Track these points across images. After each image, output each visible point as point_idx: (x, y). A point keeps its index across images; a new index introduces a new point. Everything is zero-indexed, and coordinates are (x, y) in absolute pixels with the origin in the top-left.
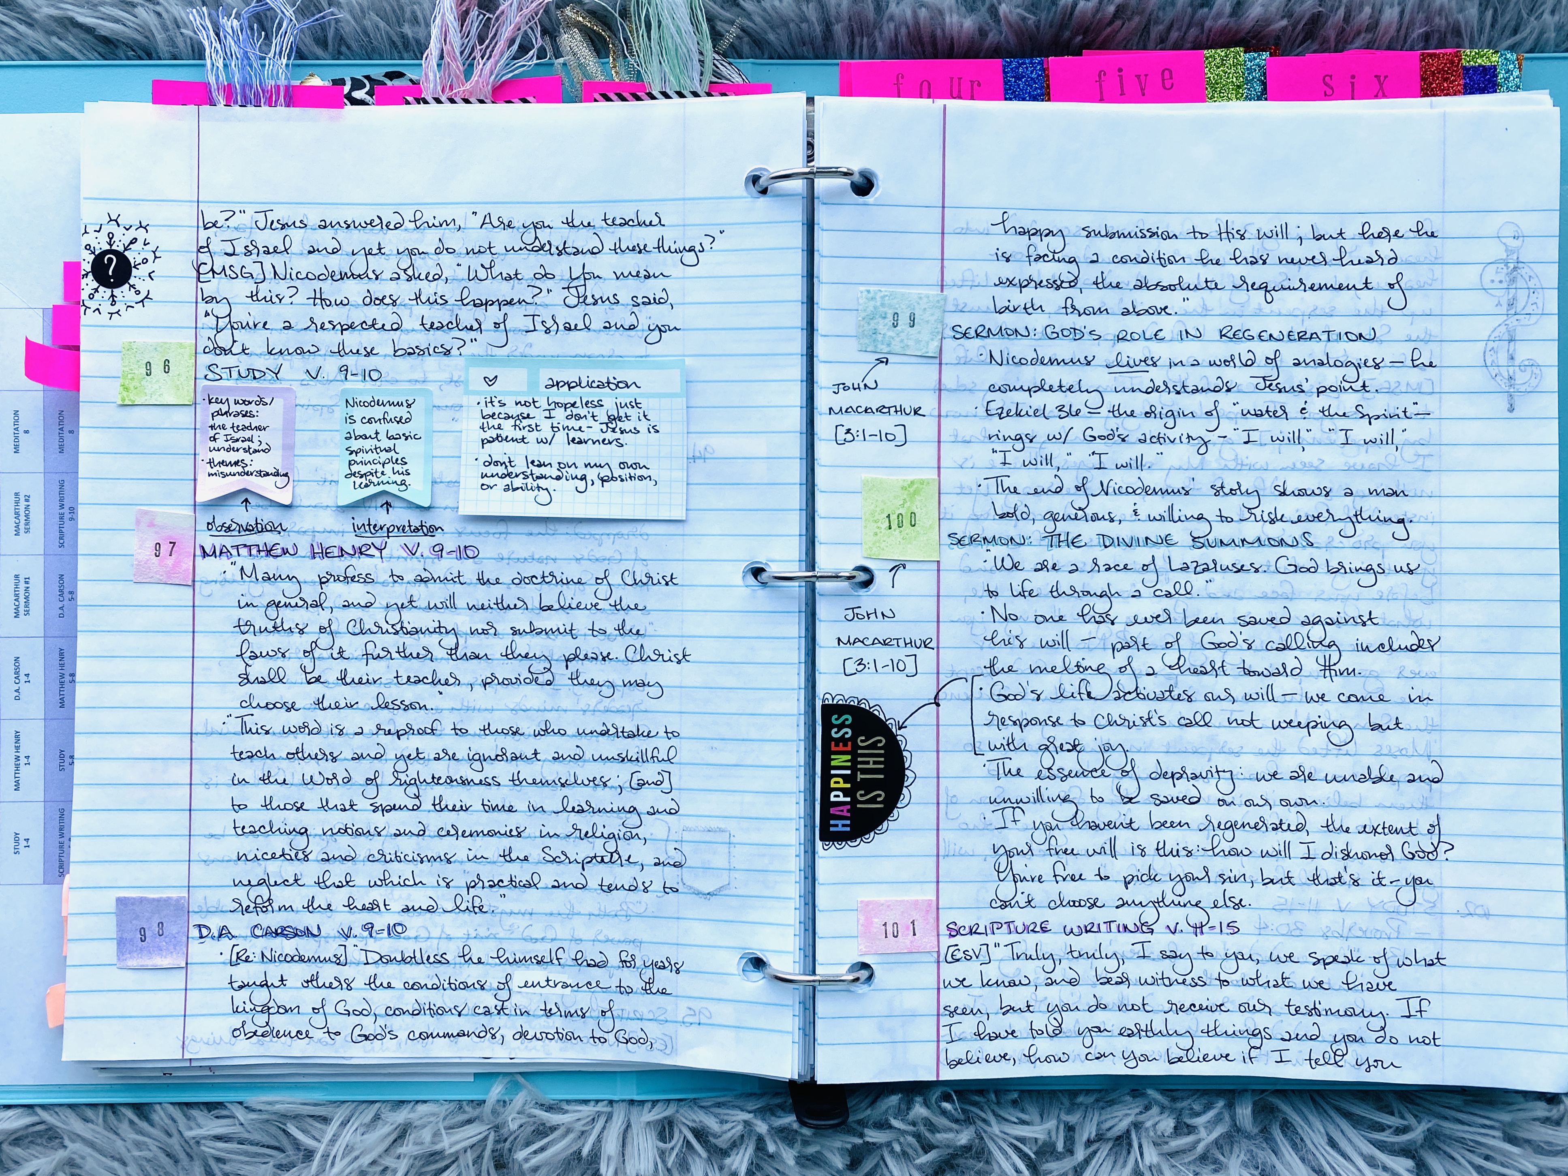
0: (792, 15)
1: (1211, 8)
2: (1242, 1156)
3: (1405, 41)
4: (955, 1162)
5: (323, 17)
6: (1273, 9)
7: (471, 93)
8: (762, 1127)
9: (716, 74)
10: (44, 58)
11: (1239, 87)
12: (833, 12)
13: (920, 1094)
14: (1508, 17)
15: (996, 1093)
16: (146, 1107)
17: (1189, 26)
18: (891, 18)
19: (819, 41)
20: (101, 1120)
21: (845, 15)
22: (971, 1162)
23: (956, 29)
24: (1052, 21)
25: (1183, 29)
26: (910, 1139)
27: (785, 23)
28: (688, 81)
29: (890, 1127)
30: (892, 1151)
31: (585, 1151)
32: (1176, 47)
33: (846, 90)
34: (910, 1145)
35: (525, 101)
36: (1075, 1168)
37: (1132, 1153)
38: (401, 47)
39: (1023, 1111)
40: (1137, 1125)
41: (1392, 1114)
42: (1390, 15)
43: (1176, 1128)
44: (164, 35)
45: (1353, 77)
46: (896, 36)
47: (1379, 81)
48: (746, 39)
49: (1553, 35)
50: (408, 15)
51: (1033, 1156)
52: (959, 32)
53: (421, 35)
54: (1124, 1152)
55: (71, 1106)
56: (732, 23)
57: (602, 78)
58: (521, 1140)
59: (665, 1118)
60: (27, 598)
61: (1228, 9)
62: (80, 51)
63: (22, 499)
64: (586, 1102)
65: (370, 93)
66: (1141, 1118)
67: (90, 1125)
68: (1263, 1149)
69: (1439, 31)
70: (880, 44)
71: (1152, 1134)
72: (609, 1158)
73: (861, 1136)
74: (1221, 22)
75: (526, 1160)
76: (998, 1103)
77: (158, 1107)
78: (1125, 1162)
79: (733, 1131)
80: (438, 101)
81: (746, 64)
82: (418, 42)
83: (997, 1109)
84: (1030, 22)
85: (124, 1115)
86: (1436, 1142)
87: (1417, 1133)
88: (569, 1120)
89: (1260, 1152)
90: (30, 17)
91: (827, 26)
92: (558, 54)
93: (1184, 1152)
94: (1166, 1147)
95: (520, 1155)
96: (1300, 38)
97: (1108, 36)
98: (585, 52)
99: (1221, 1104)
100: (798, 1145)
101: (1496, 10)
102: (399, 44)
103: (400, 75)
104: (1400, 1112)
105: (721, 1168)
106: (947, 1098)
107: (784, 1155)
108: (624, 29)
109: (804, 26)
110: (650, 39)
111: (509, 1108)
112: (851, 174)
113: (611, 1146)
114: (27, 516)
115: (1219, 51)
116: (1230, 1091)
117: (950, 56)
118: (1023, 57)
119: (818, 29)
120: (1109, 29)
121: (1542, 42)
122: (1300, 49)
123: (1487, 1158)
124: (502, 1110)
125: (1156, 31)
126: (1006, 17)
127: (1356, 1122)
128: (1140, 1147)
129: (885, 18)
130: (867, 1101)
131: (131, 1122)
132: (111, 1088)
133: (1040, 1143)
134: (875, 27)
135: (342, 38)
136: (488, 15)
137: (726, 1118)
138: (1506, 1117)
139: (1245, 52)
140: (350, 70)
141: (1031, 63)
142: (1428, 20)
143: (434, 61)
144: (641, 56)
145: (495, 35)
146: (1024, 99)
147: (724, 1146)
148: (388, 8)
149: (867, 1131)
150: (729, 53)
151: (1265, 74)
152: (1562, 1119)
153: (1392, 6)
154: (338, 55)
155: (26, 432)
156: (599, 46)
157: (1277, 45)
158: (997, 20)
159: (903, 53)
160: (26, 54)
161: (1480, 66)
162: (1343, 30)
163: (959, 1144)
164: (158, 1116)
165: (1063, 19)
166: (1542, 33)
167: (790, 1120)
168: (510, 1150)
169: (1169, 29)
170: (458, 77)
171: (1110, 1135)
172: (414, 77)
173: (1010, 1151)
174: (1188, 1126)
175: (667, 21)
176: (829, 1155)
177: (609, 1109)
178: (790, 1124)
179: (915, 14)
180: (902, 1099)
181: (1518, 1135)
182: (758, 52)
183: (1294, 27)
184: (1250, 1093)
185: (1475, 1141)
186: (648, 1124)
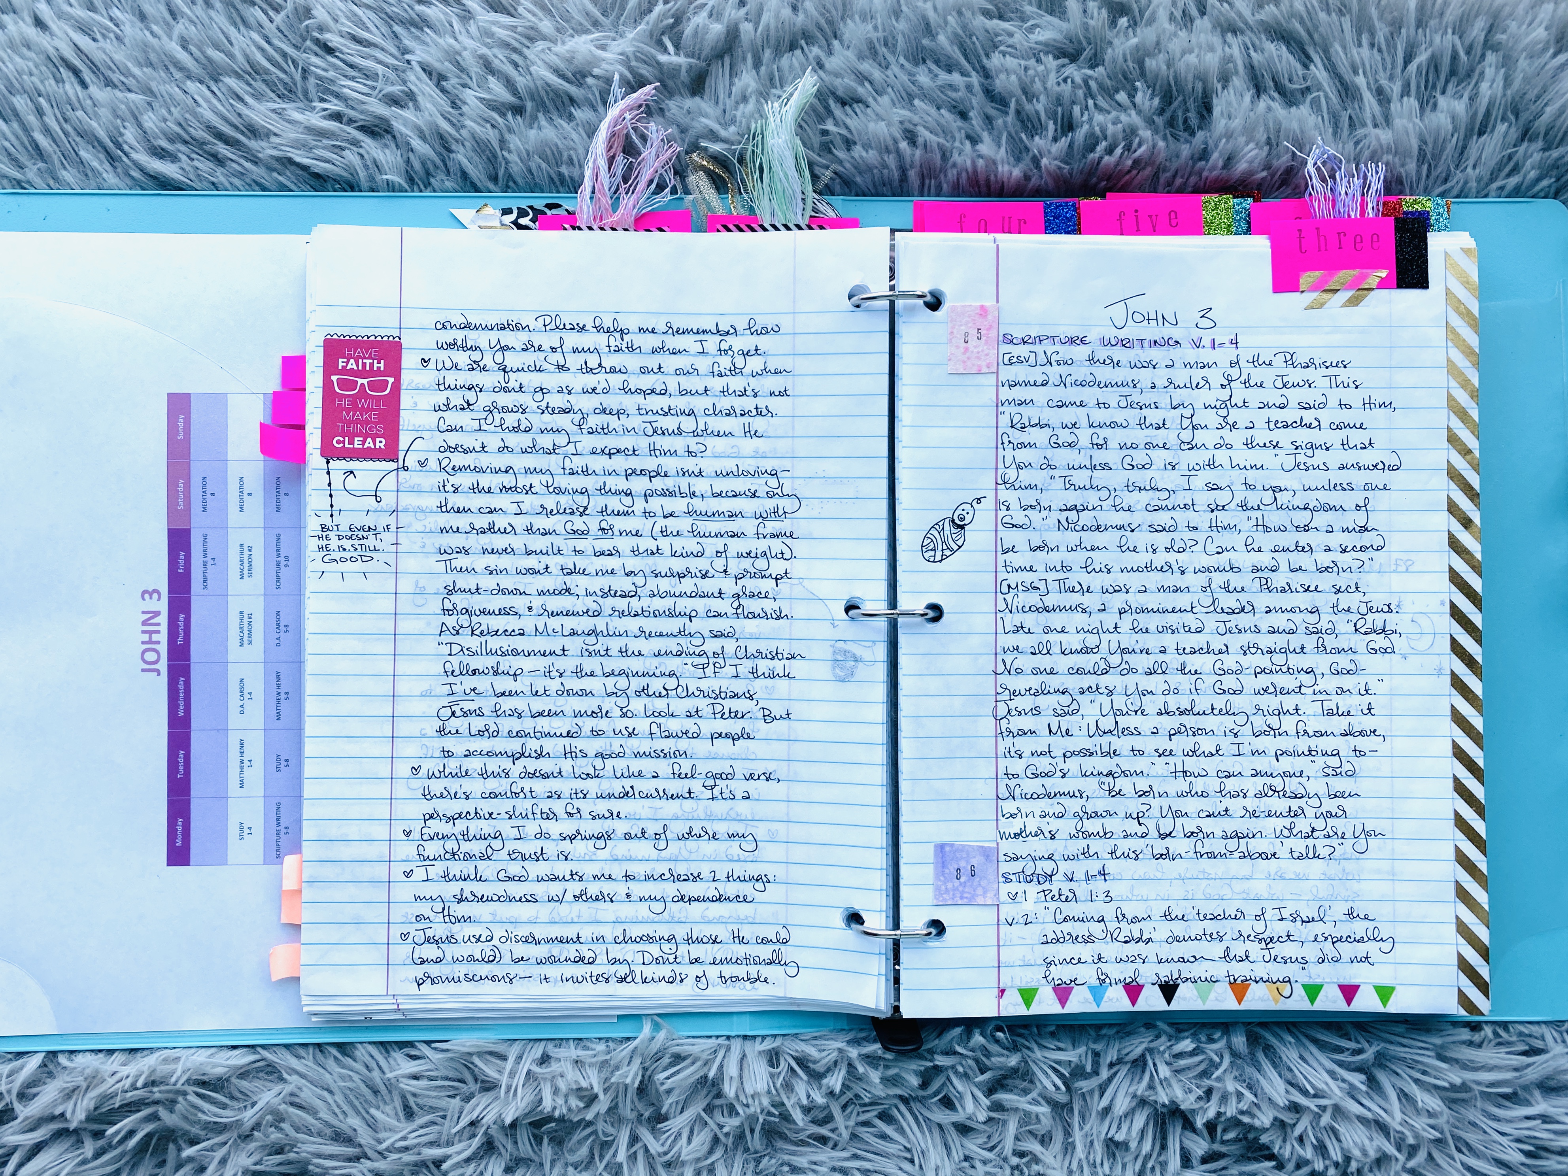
0: (876, 163)
1: (1207, 161)
4: (1005, 1082)
6: (1256, 163)
8: (853, 1053)
9: (815, 210)
10: (264, 189)
11: (1229, 225)
12: (908, 160)
13: (978, 1027)
14: (1441, 169)
15: (1038, 1027)
16: (349, 1046)
17: (1190, 175)
18: (954, 165)
19: (896, 183)
20: (311, 1057)
21: (917, 163)
22: (1017, 1082)
23: (1006, 176)
24: (1083, 171)
25: (1186, 177)
26: (971, 1062)
27: (870, 169)
29: (955, 1053)
30: (956, 1073)
32: (1180, 190)
33: (920, 227)
35: (660, 230)
36: (1100, 1086)
37: (1148, 1070)
38: (558, 183)
39: (1059, 1040)
40: (1150, 1050)
41: (1350, 1041)
44: (365, 172)
46: (958, 178)
48: (838, 180)
49: (1475, 184)
50: (565, 157)
52: (1009, 178)
53: (576, 174)
54: (1142, 1070)
55: (286, 1045)
56: (827, 168)
57: (722, 211)
59: (772, 1048)
60: (250, 630)
61: (1220, 163)
62: (295, 184)
63: (246, 549)
64: (710, 1037)
65: (533, 220)
66: (1152, 1045)
70: (945, 186)
72: (730, 1080)
74: (1215, 173)
75: (665, 1081)
76: (1039, 1035)
77: (359, 1046)
78: (1141, 1078)
79: (829, 1057)
80: (590, 228)
81: (837, 200)
82: (572, 178)
83: (1038, 1039)
84: (1065, 171)
87: (1369, 1054)
88: (697, 1050)
89: (1248, 1069)
90: (253, 155)
92: (687, 192)
96: (1276, 187)
97: (1127, 182)
98: (709, 190)
100: (881, 1068)
101: (1430, 165)
102: (557, 180)
103: (558, 206)
104: (1355, 1039)
105: (820, 1088)
106: (1000, 1029)
107: (871, 1075)
108: (740, 172)
109: (885, 171)
113: (732, 1070)
114: (250, 563)
115: (1213, 197)
116: (1223, 1023)
119: (896, 174)
120: (1127, 177)
121: (1466, 190)
122: (1277, 194)
123: (1424, 1073)
125: (1164, 177)
126: (1046, 167)
127: (1323, 1046)
128: (1155, 1065)
129: (949, 165)
130: (936, 1032)
131: (335, 1058)
133: (1073, 1065)
134: (940, 171)
135: (510, 176)
136: (631, 160)
137: (824, 1046)
139: (1234, 198)
141: (1067, 203)
144: (755, 194)
145: (637, 176)
146: (1061, 233)
147: (822, 1070)
148: (549, 152)
149: (935, 1056)
150: (825, 192)
151: (1249, 217)
152: (1482, 1043)
154: (507, 189)
155: (249, 494)
156: (720, 185)
157: (1259, 190)
158: (1039, 170)
159: (964, 193)
160: (250, 185)
163: (1008, 1066)
164: (360, 1052)
165: (1091, 170)
166: (1466, 183)
167: (875, 1048)
169: (1174, 176)
170: (606, 209)
171: (1127, 1059)
172: (570, 209)
173: (1050, 1072)
175: (776, 168)
176: (904, 1075)
177: (727, 1042)
178: (875, 1052)
179: (974, 163)
180: (964, 1030)
181: (1449, 1054)
182: (847, 190)
183: (1273, 176)
184: (1240, 1025)
185: (1413, 1060)
186: (760, 1052)
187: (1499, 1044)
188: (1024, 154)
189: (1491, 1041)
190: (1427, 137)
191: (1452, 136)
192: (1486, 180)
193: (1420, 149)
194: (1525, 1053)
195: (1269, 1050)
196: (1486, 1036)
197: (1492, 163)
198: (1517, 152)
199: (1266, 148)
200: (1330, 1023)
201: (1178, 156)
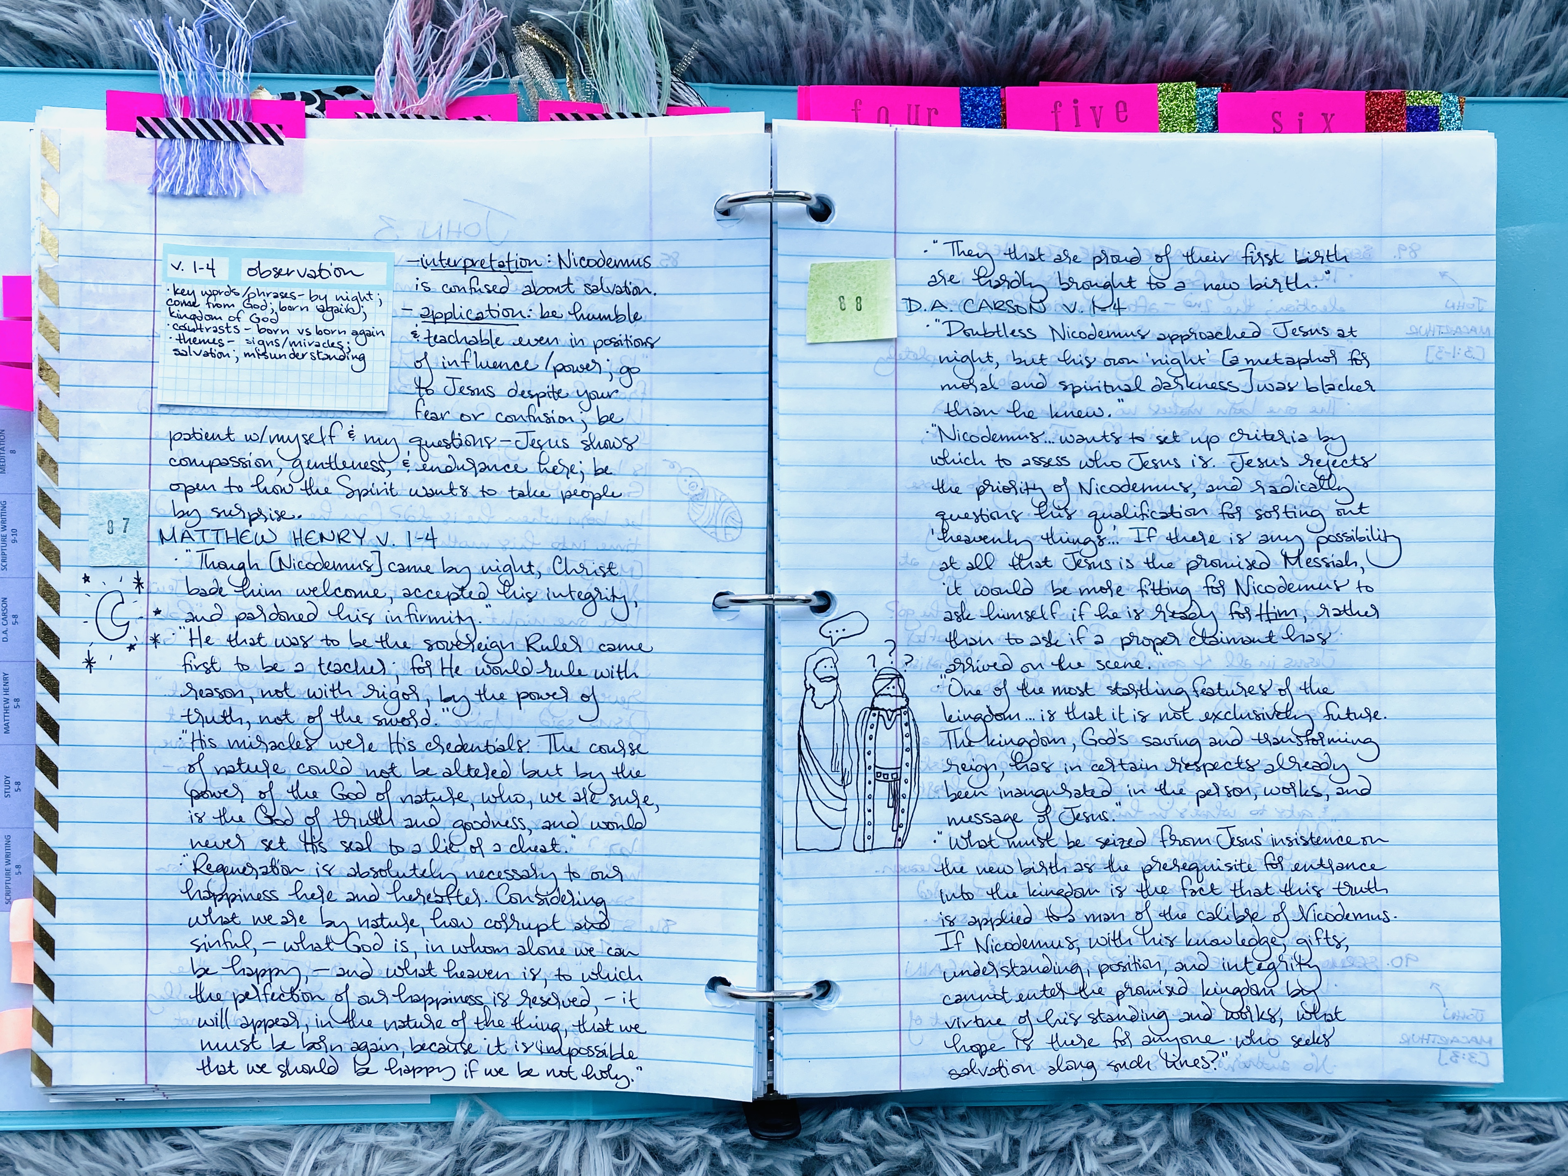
0: (750, 37)
1: (1165, 43)
2: (1179, 1164)
3: (1352, 83)
5: (271, 28)
6: (1225, 44)
7: (425, 110)
8: (716, 1142)
9: (674, 96)
11: (1191, 121)
12: (792, 36)
13: (870, 1109)
14: (1452, 60)
15: (944, 1109)
16: (98, 1134)
17: (1144, 60)
18: (850, 45)
19: (778, 66)
20: (52, 1146)
21: (804, 40)
23: (914, 55)
24: (1009, 52)
25: (1138, 63)
26: (861, 1151)
27: (743, 46)
28: (646, 103)
29: (842, 1141)
30: (843, 1164)
32: (1132, 80)
33: (805, 114)
34: (860, 1158)
35: (479, 118)
37: (1074, 1164)
39: (970, 1125)
40: (1079, 1138)
41: (1322, 1124)
42: (1338, 55)
43: (1115, 1138)
44: (106, 43)
45: (1301, 114)
46: (855, 62)
47: (1326, 120)
48: (704, 62)
49: (1494, 78)
50: (360, 27)
51: (979, 1167)
52: (918, 60)
53: (373, 48)
54: (1067, 1163)
55: (18, 1133)
56: (690, 45)
57: (559, 99)
58: (480, 1159)
59: (621, 1136)
61: (1181, 44)
62: (17, 57)
64: (542, 1122)
65: (321, 108)
66: (1082, 1131)
67: (42, 1151)
68: (1199, 1159)
69: (1385, 72)
70: (838, 72)
71: (1093, 1144)
72: (566, 1174)
74: (1175, 56)
76: (947, 1119)
77: (111, 1133)
78: (1067, 1171)
79: (688, 1146)
80: (390, 116)
81: (704, 88)
82: (369, 56)
83: (945, 1124)
84: (987, 51)
85: (76, 1142)
86: (1362, 1151)
87: (1345, 1140)
88: (526, 1138)
89: (1195, 1162)
91: (786, 50)
92: (513, 72)
93: (1124, 1161)
94: (1105, 1156)
95: (479, 1171)
96: (1251, 76)
97: (1064, 68)
98: (542, 73)
99: (1159, 1115)
100: (751, 1159)
101: (1440, 53)
102: (350, 58)
103: (352, 90)
104: (1328, 1122)
106: (898, 1112)
107: (738, 1168)
108: (581, 48)
109: (763, 49)
110: (607, 59)
112: (809, 199)
113: (568, 1163)
115: (1172, 84)
116: (1168, 1105)
117: (909, 83)
118: (979, 85)
119: (777, 54)
120: (1065, 61)
121: (1483, 87)
122: (1249, 88)
123: (1410, 1163)
125: (1112, 64)
126: (964, 46)
127: (1286, 1130)
128: (1082, 1157)
129: (844, 45)
130: (820, 1116)
131: (83, 1148)
132: (60, 1114)
133: (985, 1155)
134: (833, 53)
135: (291, 51)
136: (442, 30)
137: (681, 1134)
138: (1427, 1124)
139: (1198, 87)
140: (299, 85)
141: (988, 91)
142: (1375, 60)
143: (387, 75)
144: (598, 76)
145: (449, 51)
146: (981, 127)
147: (679, 1162)
148: (339, 21)
149: (818, 1145)
150: (687, 76)
151: (1216, 110)
152: (1479, 1127)
153: (1340, 45)
154: (288, 68)
156: (555, 64)
157: (1228, 82)
158: (955, 49)
159: (862, 80)
161: (1423, 106)
162: (1293, 68)
163: (907, 1157)
164: (112, 1141)
165: (1021, 48)
166: (1483, 76)
167: (743, 1135)
169: (1124, 64)
170: (411, 93)
171: (1053, 1147)
172: (367, 93)
173: (956, 1162)
174: (1128, 1137)
175: (624, 40)
176: (782, 1169)
177: (565, 1129)
178: (743, 1139)
179: (874, 40)
180: (852, 1113)
181: (1439, 1141)
182: (716, 76)
183: (1246, 65)
184: (1188, 1107)
185: (1397, 1148)
186: (604, 1140)
187: (1500, 1129)
188: (937, 31)
189: (1490, 1125)
190: (1438, 17)
191: (1469, 14)
192: (1509, 71)
193: (1428, 33)
194: (1529, 1140)
195: (1222, 1135)
196: (1484, 1120)
197: (1518, 50)
198: (1546, 38)
199: (1238, 27)
200: (1298, 1105)
201: (1128, 38)
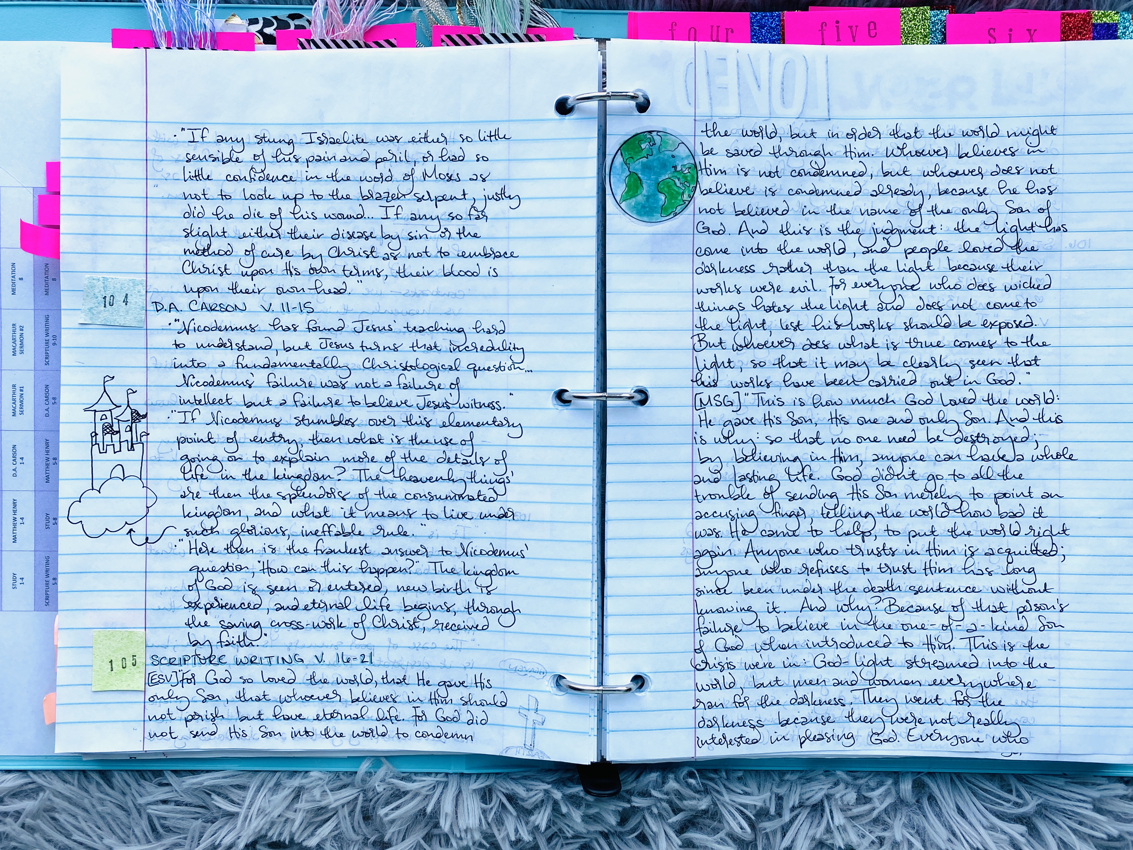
2: (903, 819)
4: (696, 822)
7: (348, 36)
8: (558, 795)
9: (533, 19)
11: (926, 36)
15: (727, 772)
16: (109, 773)
20: (76, 782)
22: (707, 821)
26: (665, 805)
28: (511, 26)
29: (650, 795)
30: (651, 813)
31: (429, 810)
32: (877, 5)
36: (783, 828)
39: (745, 785)
40: (828, 797)
41: (1013, 792)
43: (857, 799)
45: (1011, 30)
47: (1030, 34)
55: (55, 772)
57: (449, 24)
58: (382, 800)
59: (487, 786)
60: (21, 402)
63: (18, 329)
64: (428, 774)
66: (832, 791)
68: (917, 814)
71: (840, 803)
72: (446, 814)
73: (629, 801)
75: (386, 815)
76: (728, 779)
78: (819, 824)
79: (537, 797)
81: (557, 13)
83: (727, 783)
85: (93, 779)
87: (1031, 805)
88: (417, 787)
89: (916, 817)
93: (862, 816)
94: (849, 812)
95: (382, 812)
99: (890, 782)
100: (583, 807)
103: (300, 16)
105: (527, 823)
106: (691, 775)
111: (374, 777)
112: (636, 98)
113: (447, 806)
114: (21, 341)
116: (894, 772)
117: (710, 9)
118: (764, 11)
122: (970, 8)
123: (1081, 823)
124: (368, 778)
130: (634, 776)
131: (98, 785)
133: (758, 808)
137: (531, 787)
138: (1095, 794)
139: (931, 10)
143: (321, 11)
146: (765, 42)
147: (529, 807)
149: (633, 798)
151: (945, 27)
155: (21, 279)
161: (1105, 23)
163: (700, 808)
164: (116, 780)
168: (374, 808)
171: (808, 803)
172: (309, 18)
173: (737, 814)
174: (865, 797)
176: (605, 815)
177: (445, 779)
178: (578, 792)
180: (659, 776)
181: (1104, 807)
184: (910, 775)
185: (1073, 812)
186: (474, 790)
